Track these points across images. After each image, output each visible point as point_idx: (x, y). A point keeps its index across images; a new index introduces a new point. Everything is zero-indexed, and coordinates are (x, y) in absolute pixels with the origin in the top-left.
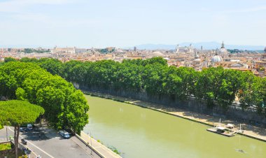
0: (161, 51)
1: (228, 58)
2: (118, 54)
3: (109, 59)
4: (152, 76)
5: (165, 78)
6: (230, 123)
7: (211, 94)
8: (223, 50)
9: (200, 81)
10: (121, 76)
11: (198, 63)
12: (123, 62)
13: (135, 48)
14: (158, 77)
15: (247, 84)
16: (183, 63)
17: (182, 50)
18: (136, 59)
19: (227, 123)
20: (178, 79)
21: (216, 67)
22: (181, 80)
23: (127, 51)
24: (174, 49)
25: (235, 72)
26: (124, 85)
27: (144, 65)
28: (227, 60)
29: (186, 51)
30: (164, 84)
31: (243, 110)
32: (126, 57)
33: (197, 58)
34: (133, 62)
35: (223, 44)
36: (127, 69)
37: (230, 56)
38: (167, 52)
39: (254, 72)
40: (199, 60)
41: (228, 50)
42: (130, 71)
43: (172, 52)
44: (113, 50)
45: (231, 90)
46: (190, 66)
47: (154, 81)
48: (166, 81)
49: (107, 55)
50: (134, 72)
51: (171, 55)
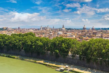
0: (33, 29)
1: (66, 32)
2: (9, 31)
3: (4, 33)
4: (27, 42)
5: (34, 44)
6: (67, 65)
7: (58, 51)
8: (63, 29)
9: (52, 45)
10: (10, 43)
11: (51, 35)
12: (12, 35)
13: (19, 28)
14: (30, 43)
15: (74, 46)
16: (44, 35)
17: (44, 28)
18: (19, 33)
19: (65, 65)
20: (41, 44)
21: (59, 37)
22: (42, 44)
23: (15, 29)
24: (40, 28)
25: (68, 40)
26: (12, 48)
27: (23, 37)
28: (65, 34)
29: (45, 29)
30: (34, 47)
31: (73, 58)
32: (13, 33)
33: (51, 33)
34: (17, 35)
35: (63, 26)
36: (14, 39)
37: (67, 32)
38: (36, 30)
39: (78, 39)
40: (52, 33)
41: (66, 29)
42: (15, 40)
43: (38, 29)
44: (6, 29)
45: (66, 48)
46: (47, 37)
47: (28, 45)
48: (34, 45)
49: (3, 32)
50: (17, 41)
51: (38, 31)
